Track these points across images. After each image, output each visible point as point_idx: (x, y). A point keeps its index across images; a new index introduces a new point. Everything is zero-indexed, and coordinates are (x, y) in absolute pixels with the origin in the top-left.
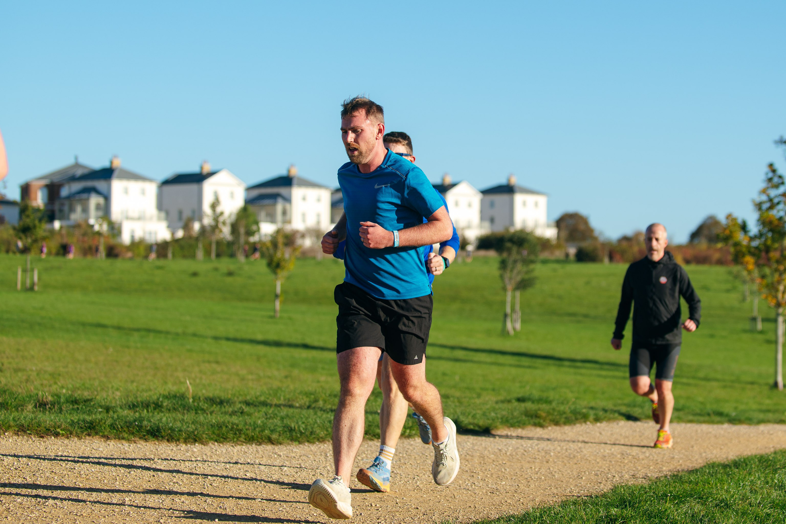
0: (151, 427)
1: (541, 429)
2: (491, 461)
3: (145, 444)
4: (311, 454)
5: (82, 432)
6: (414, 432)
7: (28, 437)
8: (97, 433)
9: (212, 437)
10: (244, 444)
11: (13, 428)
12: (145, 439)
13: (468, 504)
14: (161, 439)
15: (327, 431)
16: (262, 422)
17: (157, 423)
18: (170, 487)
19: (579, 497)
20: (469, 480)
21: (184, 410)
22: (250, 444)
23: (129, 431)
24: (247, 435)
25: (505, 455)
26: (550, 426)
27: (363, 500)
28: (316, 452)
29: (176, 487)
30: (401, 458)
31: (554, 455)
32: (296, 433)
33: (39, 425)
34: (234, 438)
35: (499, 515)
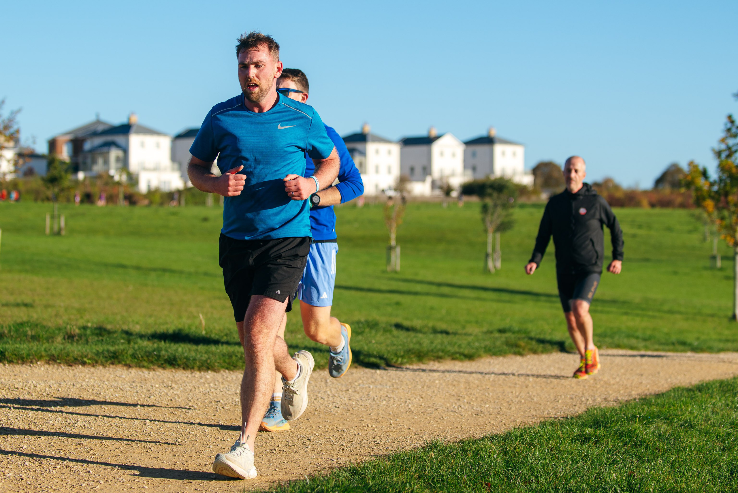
0: (168, 356)
3: (163, 371)
4: (313, 381)
5: (107, 361)
6: (405, 360)
7: (58, 365)
8: (119, 362)
9: (223, 364)
11: (45, 358)
12: (163, 367)
13: (456, 425)
14: (177, 367)
17: (173, 352)
19: (555, 418)
20: (456, 404)
23: (148, 360)
26: (528, 354)
27: (360, 422)
33: (68, 355)
35: (483, 434)
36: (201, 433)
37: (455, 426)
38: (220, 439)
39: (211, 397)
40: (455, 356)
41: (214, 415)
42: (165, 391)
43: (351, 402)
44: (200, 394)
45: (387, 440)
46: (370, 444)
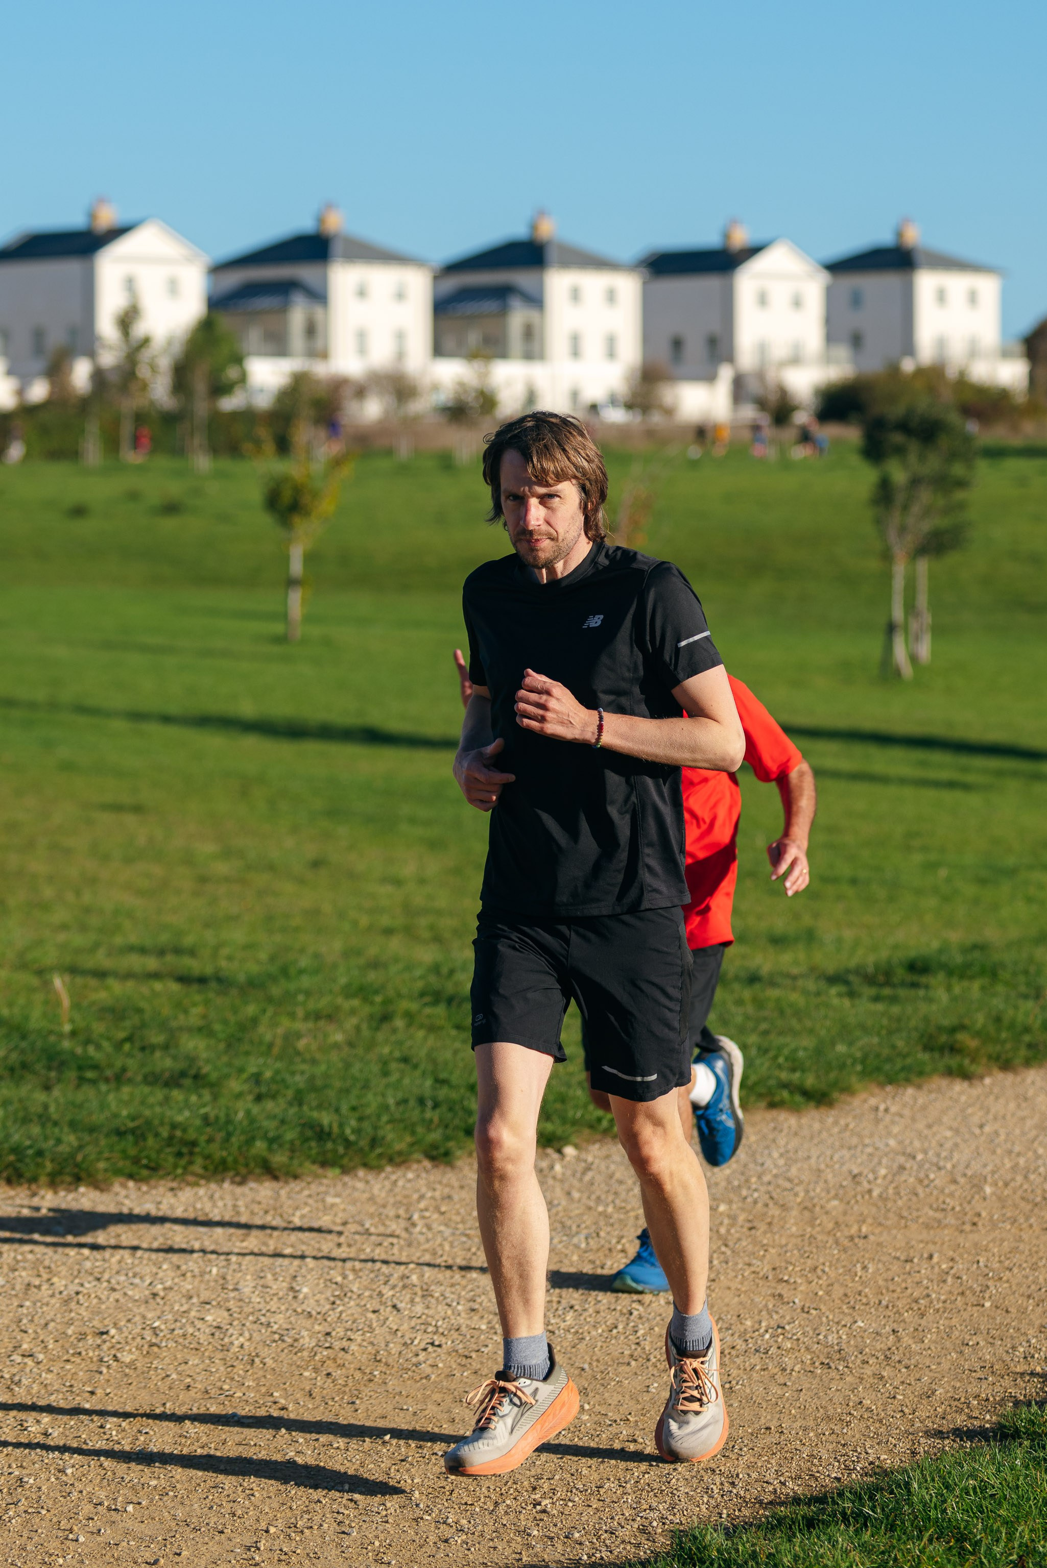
1: (966, 1084)
2: (830, 1225)
4: (372, 1216)
9: (121, 1164)
10: (203, 1182)
15: (413, 1133)
16: (248, 1112)
18: (15, 1370)
21: (49, 1068)
22: (217, 1182)
24: (208, 1157)
25: (867, 1197)
26: (990, 1074)
28: (384, 1205)
29: (28, 1370)
30: (602, 1223)
31: (993, 1194)
32: (334, 1141)
34: (175, 1166)
35: (838, 1461)
36: (53, 1479)
37: (763, 1421)
38: (106, 1504)
40: (777, 1099)
41: (92, 1393)
43: (475, 1321)
44: (53, 1301)
45: (569, 1494)
46: (522, 1517)
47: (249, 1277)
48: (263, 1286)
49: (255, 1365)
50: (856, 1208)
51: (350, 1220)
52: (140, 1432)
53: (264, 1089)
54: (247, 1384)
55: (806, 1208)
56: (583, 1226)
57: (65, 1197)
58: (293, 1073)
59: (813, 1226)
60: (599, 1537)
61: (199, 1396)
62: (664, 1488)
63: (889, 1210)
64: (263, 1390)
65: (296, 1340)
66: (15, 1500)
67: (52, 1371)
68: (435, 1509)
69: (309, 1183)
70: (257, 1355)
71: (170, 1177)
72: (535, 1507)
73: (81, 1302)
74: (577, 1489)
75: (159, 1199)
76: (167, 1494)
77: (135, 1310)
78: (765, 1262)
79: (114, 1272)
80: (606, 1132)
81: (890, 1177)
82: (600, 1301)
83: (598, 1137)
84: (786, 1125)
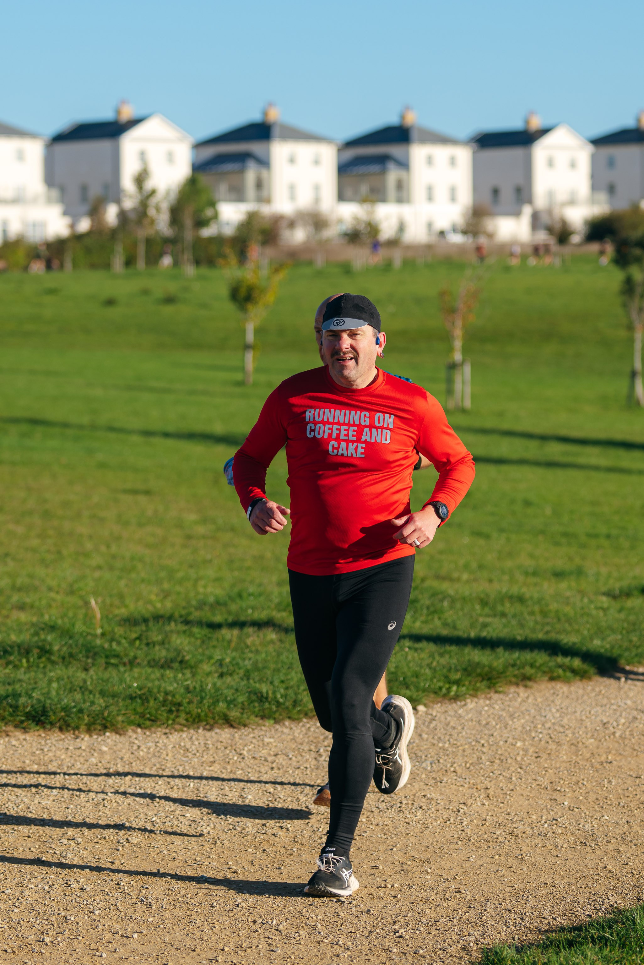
0: (32, 706)
2: (588, 755)
3: (23, 737)
4: (293, 750)
6: (464, 689)
9: (132, 717)
10: (185, 729)
12: (24, 728)
13: (543, 876)
14: (48, 726)
16: (214, 684)
17: (42, 699)
18: (63, 849)
21: (87, 657)
22: (194, 729)
24: (188, 713)
25: (612, 737)
27: (372, 871)
28: (302, 744)
29: (71, 848)
32: (270, 703)
34: (168, 719)
35: (590, 905)
36: (86, 918)
37: (542, 879)
38: (120, 933)
39: (107, 811)
40: (555, 674)
41: (113, 863)
42: (26, 800)
44: (88, 805)
45: (417, 926)
46: (386, 940)
47: (214, 789)
48: (223, 795)
49: (217, 845)
50: (605, 744)
51: (280, 753)
52: (143, 887)
53: (225, 670)
54: (211, 857)
55: (572, 744)
56: (429, 756)
57: (97, 738)
58: (244, 659)
59: (577, 756)
60: (436, 953)
61: (181, 864)
62: (478, 922)
63: (626, 745)
64: (222, 860)
65: (243, 829)
66: (62, 930)
67: (87, 849)
68: (331, 936)
69: (253, 730)
70: (218, 839)
71: (162, 726)
72: (395, 933)
73: (106, 805)
74: (422, 923)
75: (157, 740)
76: (159, 927)
77: (141, 810)
78: (546, 778)
79: (127, 786)
80: (445, 696)
81: (627, 724)
82: (439, 804)
83: (440, 699)
84: (561, 691)
